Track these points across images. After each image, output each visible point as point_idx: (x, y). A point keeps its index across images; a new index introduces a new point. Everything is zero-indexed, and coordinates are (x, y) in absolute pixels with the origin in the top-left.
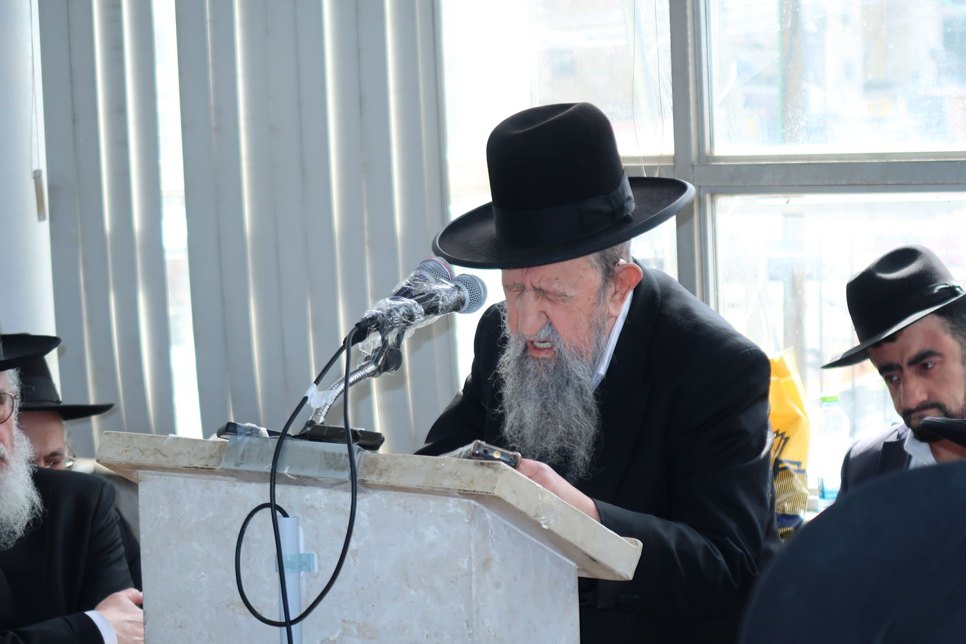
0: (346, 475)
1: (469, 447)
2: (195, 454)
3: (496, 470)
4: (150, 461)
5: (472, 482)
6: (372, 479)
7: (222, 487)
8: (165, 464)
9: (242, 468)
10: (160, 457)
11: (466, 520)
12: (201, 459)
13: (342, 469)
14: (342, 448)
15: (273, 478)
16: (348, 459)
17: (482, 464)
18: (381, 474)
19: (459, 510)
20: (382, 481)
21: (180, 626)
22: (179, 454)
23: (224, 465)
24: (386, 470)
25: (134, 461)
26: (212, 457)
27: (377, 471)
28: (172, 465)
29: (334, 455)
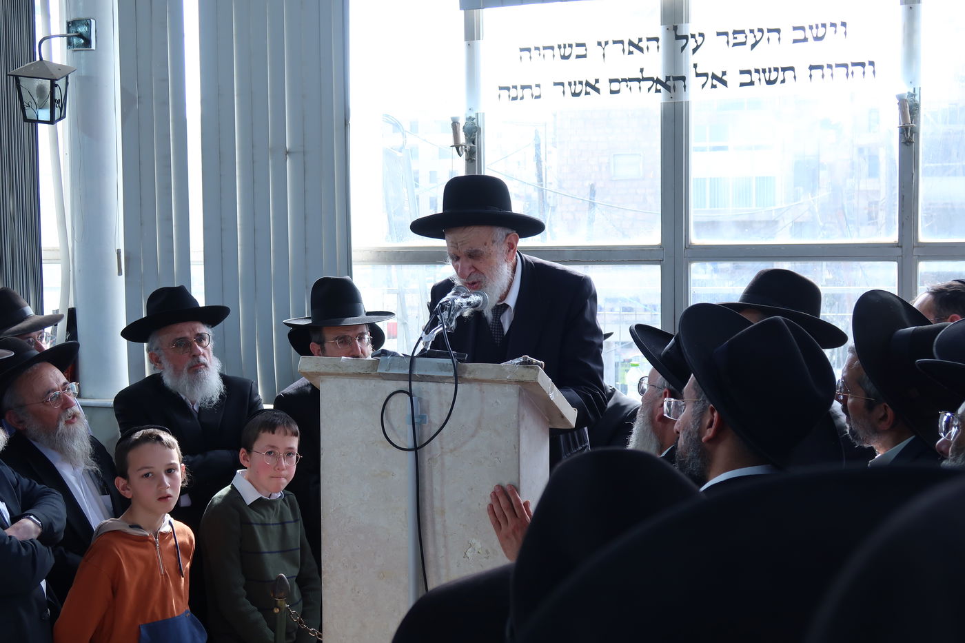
0: (452, 374)
1: (521, 359)
2: (358, 367)
3: (535, 370)
4: (332, 370)
5: (523, 376)
6: (466, 376)
7: (372, 384)
8: (342, 372)
9: (390, 372)
10: (337, 368)
11: (516, 395)
12: (362, 368)
13: (449, 371)
14: (449, 361)
15: (410, 378)
16: (452, 366)
17: (528, 367)
18: (470, 373)
19: (512, 390)
20: (471, 376)
21: (343, 455)
22: (348, 367)
23: (379, 371)
24: (473, 371)
25: (321, 371)
26: (368, 368)
27: (467, 372)
28: (345, 372)
29: (444, 364)
